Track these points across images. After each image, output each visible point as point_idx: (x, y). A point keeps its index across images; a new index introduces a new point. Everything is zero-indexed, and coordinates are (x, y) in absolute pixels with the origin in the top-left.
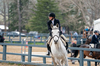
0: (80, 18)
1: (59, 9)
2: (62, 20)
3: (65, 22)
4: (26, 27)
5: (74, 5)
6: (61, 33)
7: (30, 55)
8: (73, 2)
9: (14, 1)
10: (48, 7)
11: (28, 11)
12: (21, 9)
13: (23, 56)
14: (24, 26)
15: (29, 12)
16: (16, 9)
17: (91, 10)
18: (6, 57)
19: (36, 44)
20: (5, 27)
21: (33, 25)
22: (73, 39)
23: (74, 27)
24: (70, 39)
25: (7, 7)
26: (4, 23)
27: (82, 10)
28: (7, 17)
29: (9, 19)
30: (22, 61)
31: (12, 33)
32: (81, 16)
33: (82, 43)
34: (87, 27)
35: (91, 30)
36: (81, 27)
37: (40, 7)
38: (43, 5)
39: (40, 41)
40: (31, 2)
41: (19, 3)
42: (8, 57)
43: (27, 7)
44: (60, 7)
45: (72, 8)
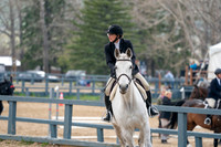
0: (179, 41)
1: (133, 21)
2: (138, 44)
3: (145, 49)
4: (59, 61)
5: (165, 11)
6: (135, 70)
7: (69, 123)
8: (163, 5)
9: (32, 4)
10: (108, 16)
11: (64, 25)
12: (48, 22)
13: (54, 126)
14: (55, 59)
15: (67, 27)
16: (36, 21)
17: (202, 22)
18: (14, 128)
19: (82, 99)
20: (14, 61)
21: (74, 57)
22: (162, 88)
23: (166, 61)
24: (158, 87)
25: (17, 15)
26: (10, 52)
27: (182, 22)
28: (17, 39)
29: (21, 44)
30: (50, 137)
31: (29, 74)
32: (182, 35)
33: (183, 97)
34: (194, 62)
35: (203, 66)
36: (181, 61)
37: (89, 16)
38: (96, 12)
39: (90, 91)
40: (69, 5)
41: (43, 8)
42: (20, 128)
43: (62, 16)
44: (135, 16)
45: (161, 18)
